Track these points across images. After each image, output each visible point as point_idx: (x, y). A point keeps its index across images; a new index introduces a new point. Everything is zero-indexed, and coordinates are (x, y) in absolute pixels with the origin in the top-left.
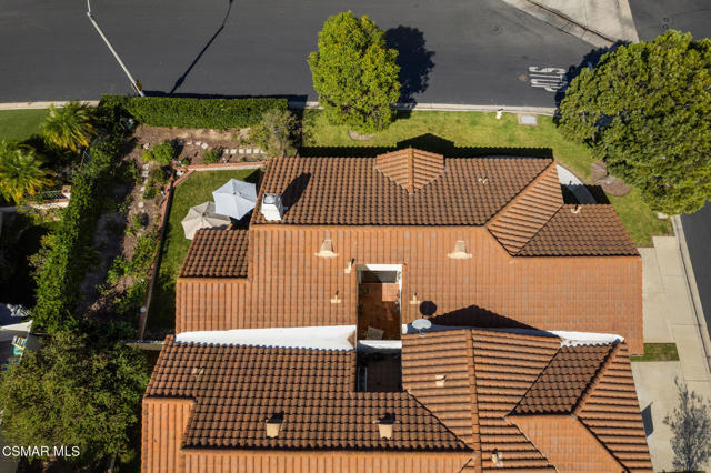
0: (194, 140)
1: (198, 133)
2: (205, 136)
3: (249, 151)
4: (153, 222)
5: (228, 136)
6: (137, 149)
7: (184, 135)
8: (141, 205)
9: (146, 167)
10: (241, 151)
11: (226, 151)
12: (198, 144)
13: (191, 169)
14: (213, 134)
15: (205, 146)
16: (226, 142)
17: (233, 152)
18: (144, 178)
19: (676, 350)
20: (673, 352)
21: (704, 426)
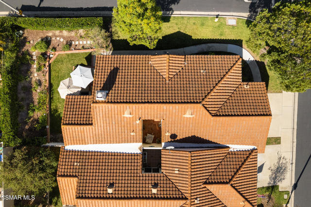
0: (56, 36)
1: (57, 32)
2: (61, 34)
3: (85, 42)
4: (43, 84)
5: (73, 34)
6: (27, 44)
7: (50, 34)
8: (36, 75)
9: (34, 54)
10: (81, 42)
11: (73, 43)
12: (58, 39)
13: (57, 53)
14: (65, 33)
15: (62, 40)
16: (73, 37)
17: (77, 43)
18: (34, 60)
19: (280, 140)
20: (279, 141)
21: (284, 169)
